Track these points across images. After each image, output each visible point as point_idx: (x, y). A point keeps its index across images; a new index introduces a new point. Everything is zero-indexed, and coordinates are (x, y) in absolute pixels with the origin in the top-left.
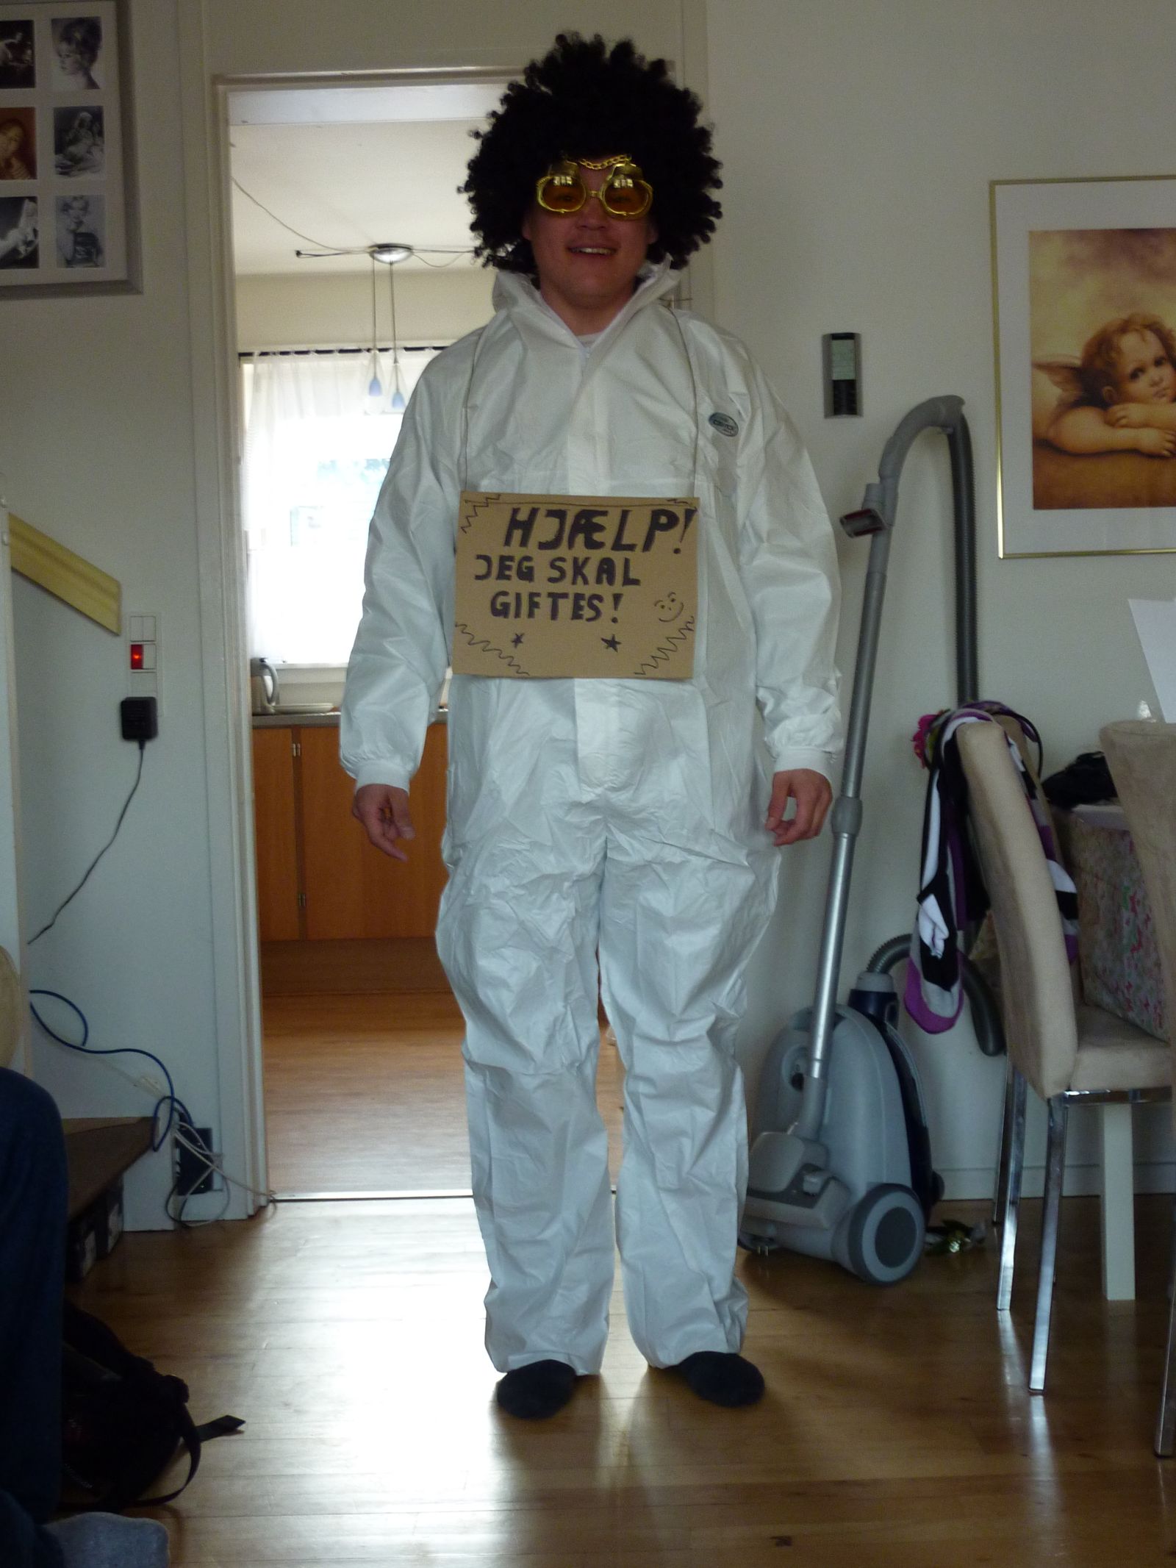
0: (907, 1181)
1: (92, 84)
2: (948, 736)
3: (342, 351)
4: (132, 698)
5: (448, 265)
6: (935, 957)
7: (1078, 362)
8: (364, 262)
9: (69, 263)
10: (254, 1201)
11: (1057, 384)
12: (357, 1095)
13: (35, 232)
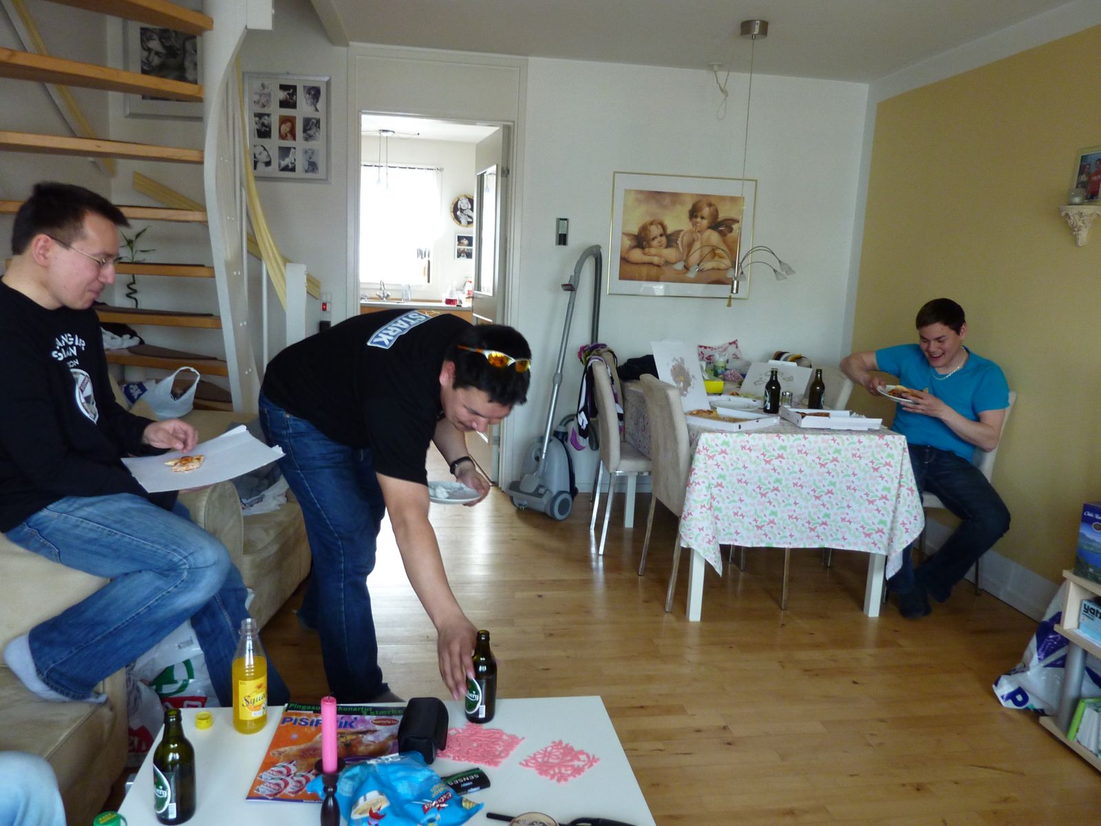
0: (568, 490)
1: (317, 110)
2: (589, 365)
4: (322, 320)
6: (583, 429)
7: (636, 234)
8: (377, 134)
9: (306, 171)
11: (629, 240)
13: (295, 160)
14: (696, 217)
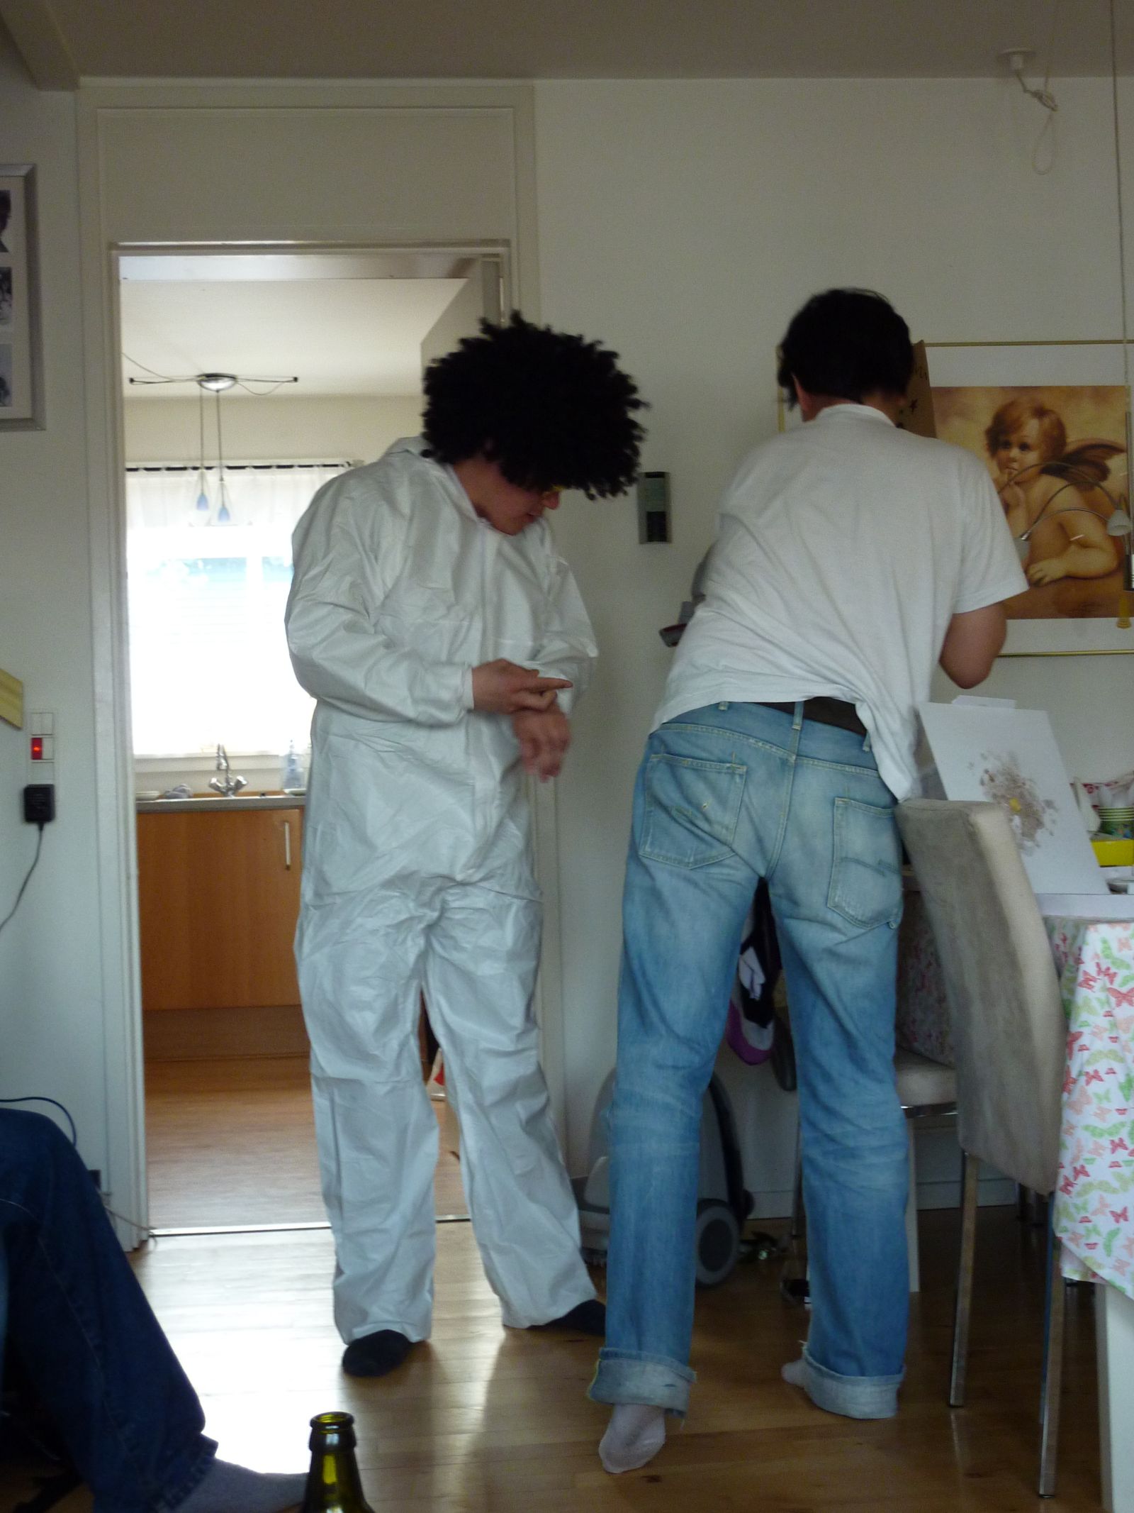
1: (3, 249)
3: (169, 469)
4: (33, 785)
5: (269, 393)
6: (753, 1000)
8: (193, 389)
10: (137, 1234)
12: (207, 1147)
14: (1007, 445)
